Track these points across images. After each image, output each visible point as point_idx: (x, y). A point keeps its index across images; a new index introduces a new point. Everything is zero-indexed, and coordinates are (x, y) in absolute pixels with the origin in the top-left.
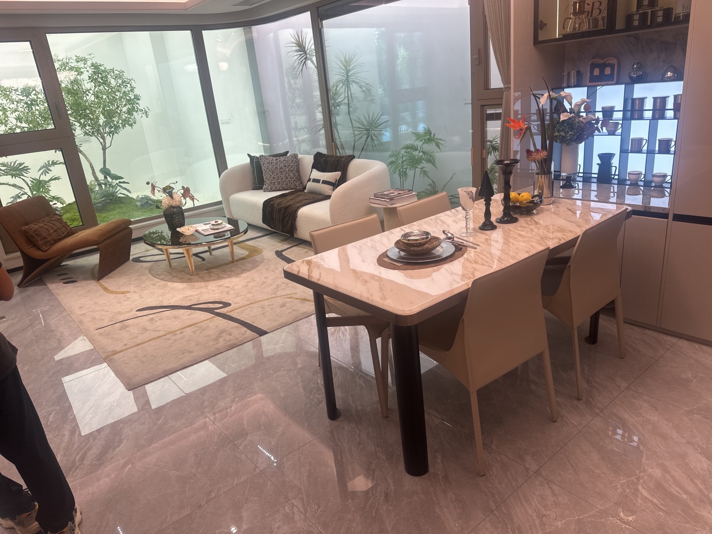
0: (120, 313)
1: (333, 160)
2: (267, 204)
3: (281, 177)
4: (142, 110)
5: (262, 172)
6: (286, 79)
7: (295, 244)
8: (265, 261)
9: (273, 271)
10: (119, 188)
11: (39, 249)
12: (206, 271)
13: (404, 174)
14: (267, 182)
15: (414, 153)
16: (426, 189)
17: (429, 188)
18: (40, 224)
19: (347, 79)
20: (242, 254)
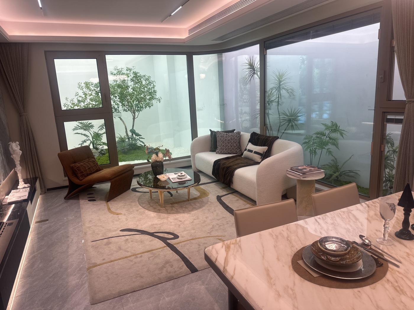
0: (110, 231)
1: (263, 138)
2: (217, 163)
3: (228, 145)
4: (157, 99)
5: (217, 141)
6: (239, 85)
7: (231, 192)
8: (209, 203)
9: (212, 213)
10: (138, 141)
11: (78, 178)
12: (171, 205)
13: (313, 152)
14: (219, 148)
15: (323, 138)
16: (329, 163)
17: (332, 162)
18: (81, 163)
19: (279, 87)
20: (196, 195)
